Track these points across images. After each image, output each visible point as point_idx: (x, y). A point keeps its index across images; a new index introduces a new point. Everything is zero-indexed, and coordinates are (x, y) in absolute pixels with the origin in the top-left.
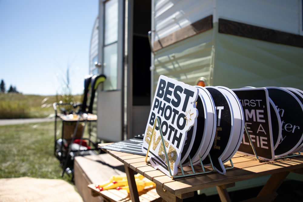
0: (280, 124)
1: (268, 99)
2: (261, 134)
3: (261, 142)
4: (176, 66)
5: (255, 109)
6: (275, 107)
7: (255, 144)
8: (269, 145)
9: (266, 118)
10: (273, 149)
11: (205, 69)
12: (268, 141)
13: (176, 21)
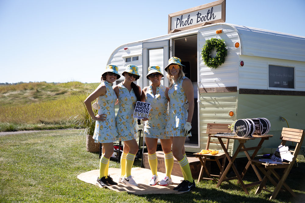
0: (263, 127)
1: (260, 122)
2: (258, 130)
3: (258, 132)
4: (217, 103)
5: (257, 124)
6: (262, 124)
7: (257, 132)
8: (260, 132)
9: (259, 126)
10: (261, 133)
11: (233, 107)
12: (260, 131)
13: (216, 82)
